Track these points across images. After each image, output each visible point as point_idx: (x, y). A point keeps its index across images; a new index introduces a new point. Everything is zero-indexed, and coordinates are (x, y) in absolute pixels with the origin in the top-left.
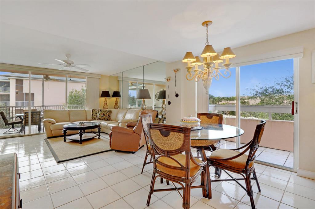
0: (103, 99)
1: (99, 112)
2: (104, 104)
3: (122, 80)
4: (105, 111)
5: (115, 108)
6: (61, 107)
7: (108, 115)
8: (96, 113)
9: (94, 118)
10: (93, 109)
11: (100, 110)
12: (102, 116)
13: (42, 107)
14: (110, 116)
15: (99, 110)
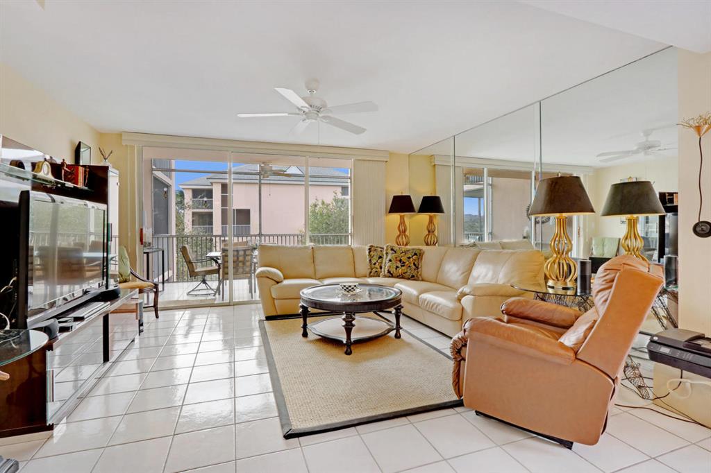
0: (396, 217)
1: (387, 253)
2: (399, 233)
3: (452, 164)
4: (405, 252)
5: (427, 244)
6: (296, 237)
7: (414, 264)
8: (380, 257)
9: (374, 270)
10: (372, 246)
11: (392, 250)
12: (397, 267)
13: (258, 238)
14: (418, 268)
15: (387, 249)
